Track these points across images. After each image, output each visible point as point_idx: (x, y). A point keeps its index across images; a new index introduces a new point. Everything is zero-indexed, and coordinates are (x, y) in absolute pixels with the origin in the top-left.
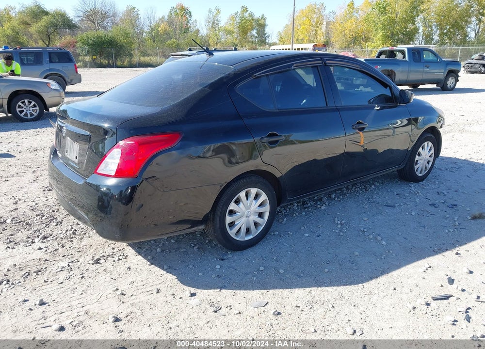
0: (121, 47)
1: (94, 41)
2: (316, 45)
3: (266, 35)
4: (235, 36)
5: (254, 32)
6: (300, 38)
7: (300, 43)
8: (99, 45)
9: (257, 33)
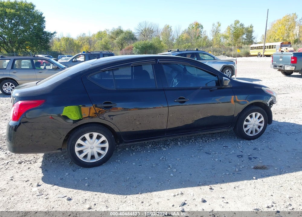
0: (157, 49)
1: (142, 47)
2: (283, 43)
3: (253, 38)
4: (230, 39)
5: (244, 36)
6: (276, 38)
7: (276, 42)
8: (144, 48)
9: (246, 37)
